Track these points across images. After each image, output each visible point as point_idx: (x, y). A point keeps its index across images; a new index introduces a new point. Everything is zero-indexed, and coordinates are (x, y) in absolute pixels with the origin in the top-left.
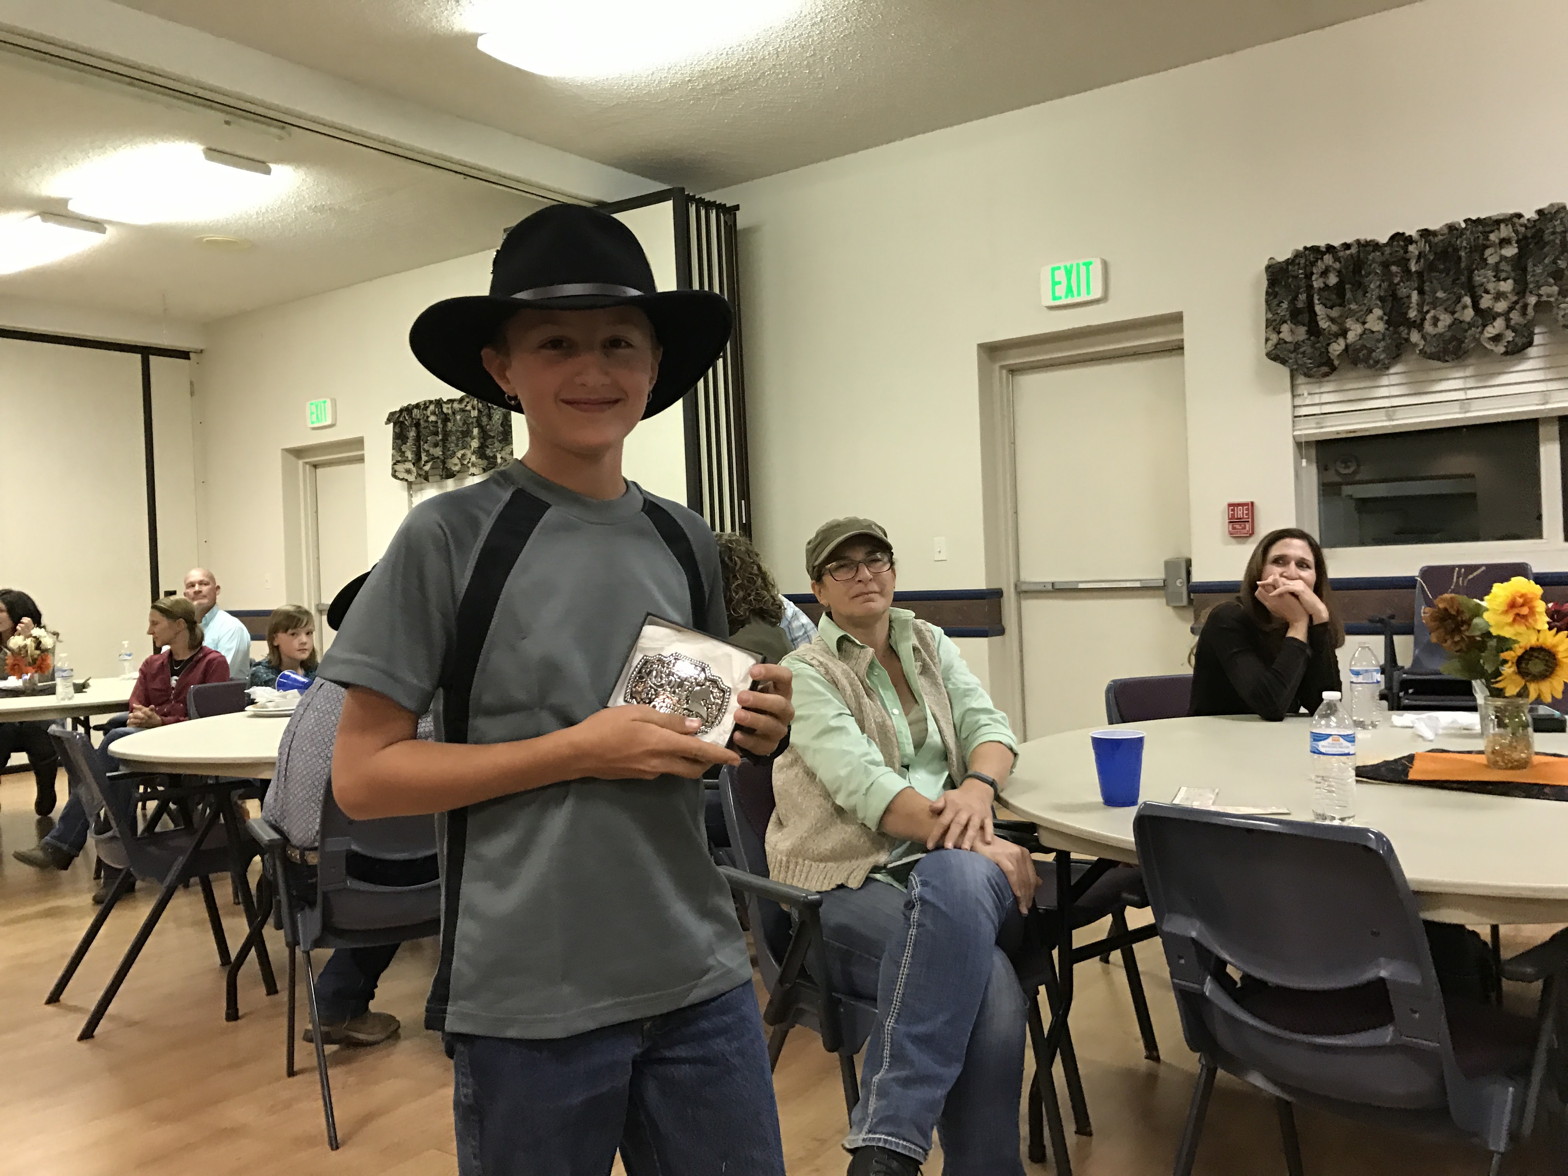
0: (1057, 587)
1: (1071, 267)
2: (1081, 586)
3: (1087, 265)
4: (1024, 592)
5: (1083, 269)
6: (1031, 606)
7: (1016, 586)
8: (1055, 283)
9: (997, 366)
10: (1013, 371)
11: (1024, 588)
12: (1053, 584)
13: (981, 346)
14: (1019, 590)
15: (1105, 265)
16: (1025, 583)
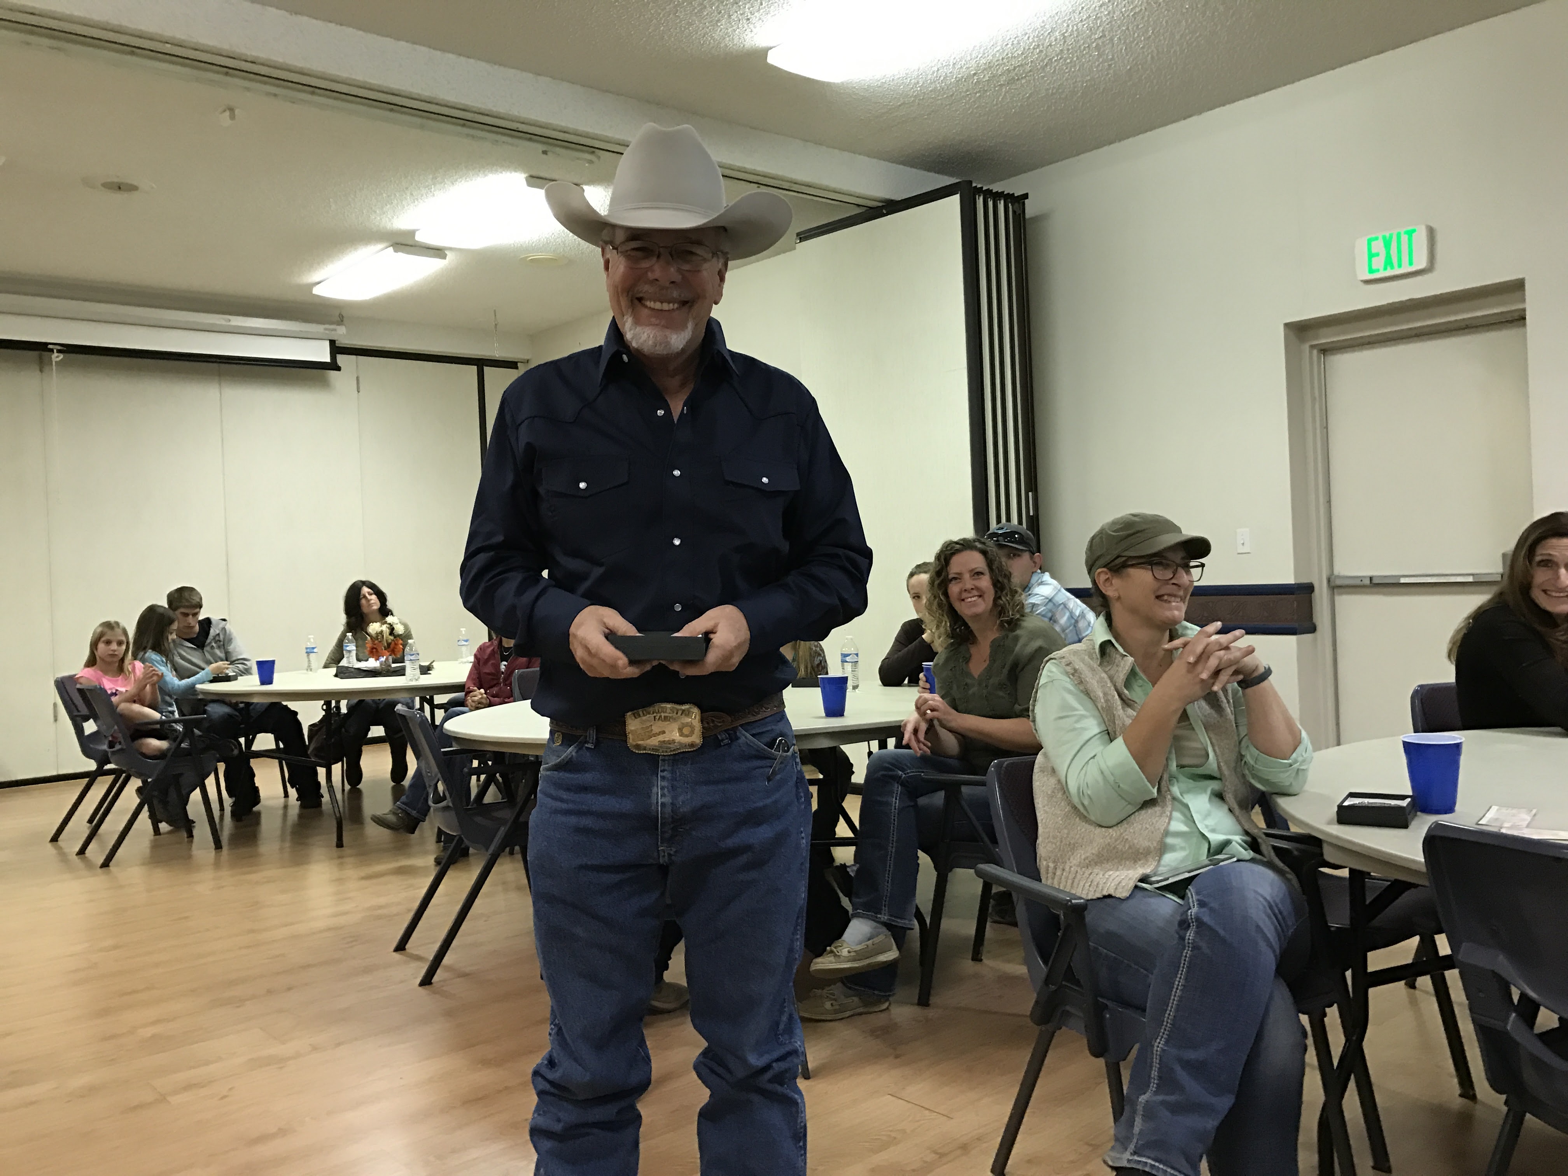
0: (1375, 581)
1: (1391, 237)
2: (1403, 581)
3: (1410, 233)
4: (1337, 587)
5: (1405, 237)
6: (1346, 602)
7: (1329, 581)
8: (1371, 256)
9: (1306, 347)
10: (1325, 351)
11: (1339, 582)
12: (1371, 578)
13: (1287, 326)
14: (1332, 584)
15: (1431, 233)
16: (1339, 577)
